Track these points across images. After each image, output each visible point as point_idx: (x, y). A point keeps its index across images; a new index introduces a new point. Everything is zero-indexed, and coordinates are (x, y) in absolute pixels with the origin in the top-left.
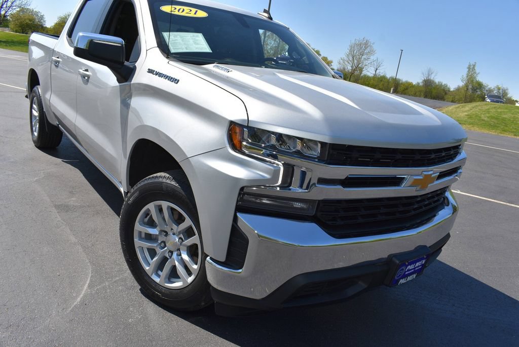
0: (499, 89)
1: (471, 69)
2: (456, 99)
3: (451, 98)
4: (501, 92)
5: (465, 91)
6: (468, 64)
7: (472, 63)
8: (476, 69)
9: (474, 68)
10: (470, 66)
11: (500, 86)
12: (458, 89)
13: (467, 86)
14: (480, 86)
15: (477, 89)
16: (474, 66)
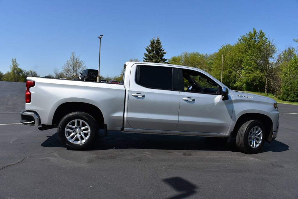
0: (32, 72)
1: (14, 61)
2: (9, 80)
3: (5, 79)
4: (33, 74)
5: (13, 74)
6: (12, 59)
7: (14, 58)
8: (17, 61)
9: (15, 61)
10: (13, 60)
11: (32, 71)
12: (8, 73)
13: (13, 71)
14: (21, 71)
15: (19, 73)
16: (15, 60)
